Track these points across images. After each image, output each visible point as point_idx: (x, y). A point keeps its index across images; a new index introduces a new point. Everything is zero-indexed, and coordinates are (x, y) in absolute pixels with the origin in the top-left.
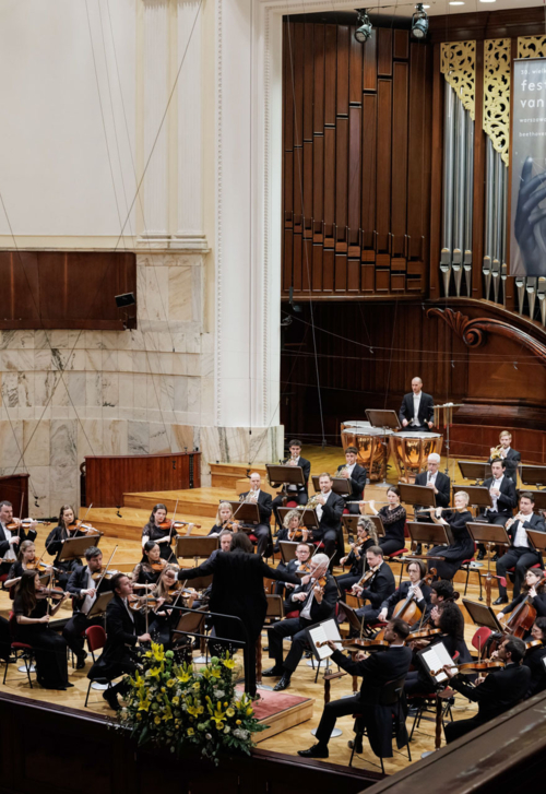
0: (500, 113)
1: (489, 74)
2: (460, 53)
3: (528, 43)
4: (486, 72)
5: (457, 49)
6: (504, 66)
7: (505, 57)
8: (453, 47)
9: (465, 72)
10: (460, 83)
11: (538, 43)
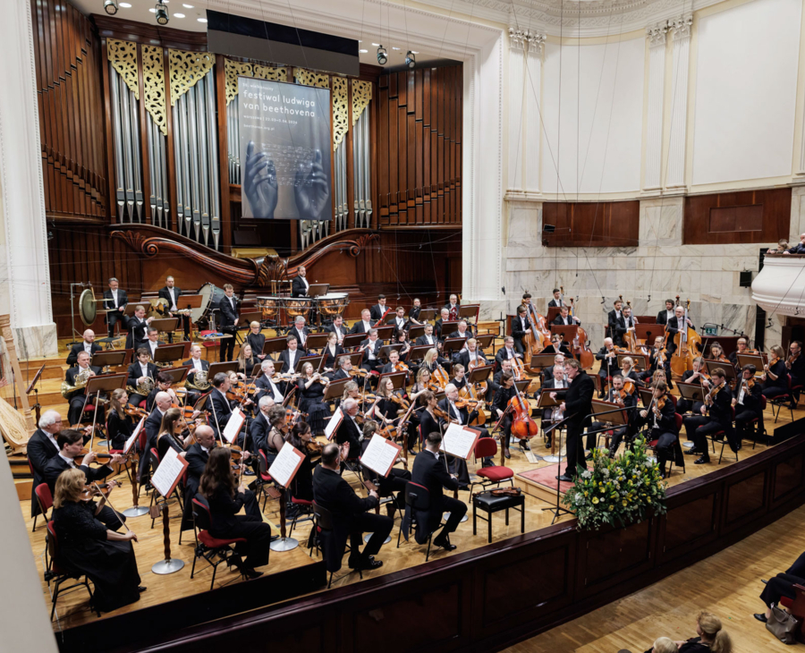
0: (157, 97)
1: (146, 69)
2: (123, 49)
3: (176, 54)
4: (144, 67)
5: (120, 46)
6: (158, 67)
7: (158, 59)
8: (117, 43)
9: (128, 64)
10: (124, 71)
11: (184, 56)
